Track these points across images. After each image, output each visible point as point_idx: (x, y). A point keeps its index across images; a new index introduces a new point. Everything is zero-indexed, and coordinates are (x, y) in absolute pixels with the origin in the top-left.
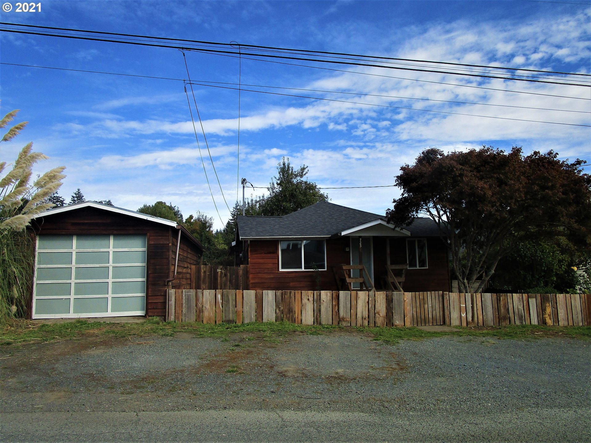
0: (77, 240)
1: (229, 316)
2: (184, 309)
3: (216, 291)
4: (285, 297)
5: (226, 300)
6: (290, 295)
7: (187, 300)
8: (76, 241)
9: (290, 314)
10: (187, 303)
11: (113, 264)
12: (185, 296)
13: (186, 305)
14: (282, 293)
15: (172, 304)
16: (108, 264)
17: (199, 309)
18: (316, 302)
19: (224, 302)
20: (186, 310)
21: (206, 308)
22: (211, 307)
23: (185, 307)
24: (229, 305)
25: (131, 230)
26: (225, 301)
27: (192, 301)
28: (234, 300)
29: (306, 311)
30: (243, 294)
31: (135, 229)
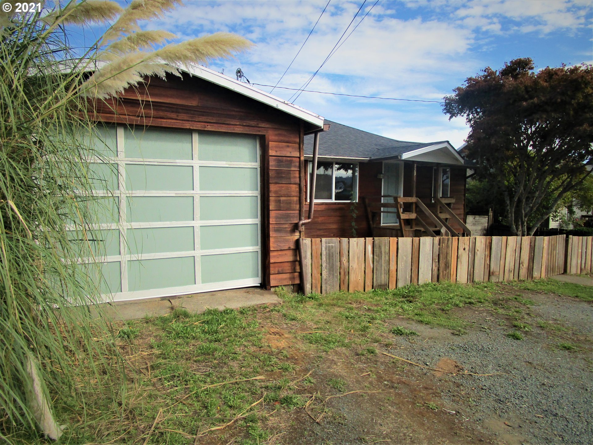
0: (126, 137)
1: (381, 278)
2: (325, 271)
3: (365, 239)
4: (442, 246)
5: (378, 254)
6: (448, 243)
7: (328, 256)
8: (123, 139)
9: (446, 271)
10: (328, 261)
11: (200, 190)
12: (326, 249)
13: (326, 264)
14: (440, 240)
15: (308, 264)
16: (192, 192)
17: (344, 270)
18: (471, 253)
19: (375, 257)
20: (328, 273)
21: (353, 268)
22: (359, 266)
23: (326, 268)
24: (381, 262)
25: (237, 125)
26: (377, 256)
27: (336, 257)
28: (387, 253)
29: (461, 265)
30: (397, 243)
31: (245, 124)
